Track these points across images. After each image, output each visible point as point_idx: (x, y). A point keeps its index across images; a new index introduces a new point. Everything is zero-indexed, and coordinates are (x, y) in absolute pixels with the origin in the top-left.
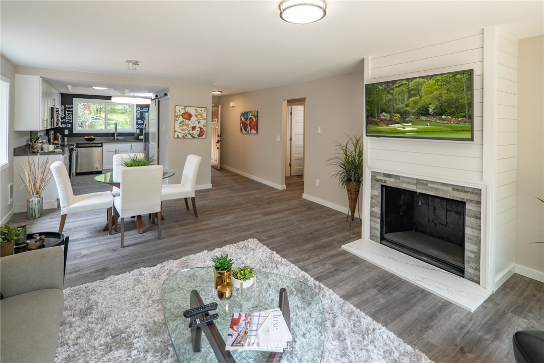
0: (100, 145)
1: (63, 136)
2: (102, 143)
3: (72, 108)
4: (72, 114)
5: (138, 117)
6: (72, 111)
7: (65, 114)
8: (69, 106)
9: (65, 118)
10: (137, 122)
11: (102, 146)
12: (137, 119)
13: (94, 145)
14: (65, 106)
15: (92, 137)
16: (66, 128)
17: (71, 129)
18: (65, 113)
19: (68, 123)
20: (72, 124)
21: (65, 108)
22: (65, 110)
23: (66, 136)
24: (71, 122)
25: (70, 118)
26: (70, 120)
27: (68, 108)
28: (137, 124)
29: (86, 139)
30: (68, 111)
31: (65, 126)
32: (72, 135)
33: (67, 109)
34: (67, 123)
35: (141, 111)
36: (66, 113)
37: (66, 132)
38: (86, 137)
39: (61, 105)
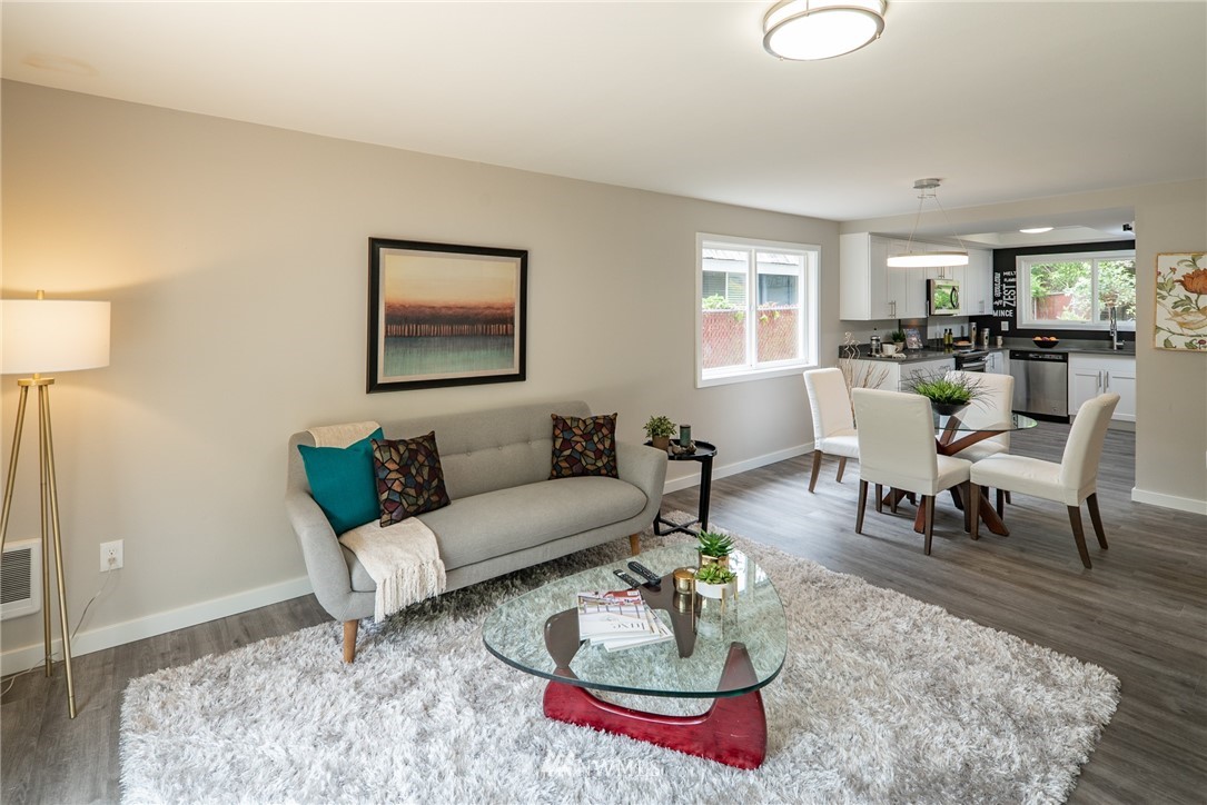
0: (1063, 357)
1: (997, 334)
2: (1068, 354)
3: (1015, 277)
4: (1015, 289)
6: (1014, 283)
7: (1002, 291)
8: (1008, 273)
9: (1001, 298)
11: (1065, 360)
13: (1053, 357)
14: (1002, 275)
15: (1053, 339)
16: (1005, 319)
17: (1013, 321)
18: (1002, 288)
19: (1008, 307)
20: (1014, 309)
21: (1002, 277)
22: (1002, 282)
23: (1003, 333)
24: (1014, 305)
25: (1012, 297)
26: (1012, 302)
27: (1008, 277)
29: (1036, 342)
30: (1007, 284)
31: (1003, 313)
32: (1014, 332)
33: (1005, 280)
34: (1005, 309)
36: (1004, 287)
37: (1005, 326)
38: (1038, 339)
39: (995, 271)
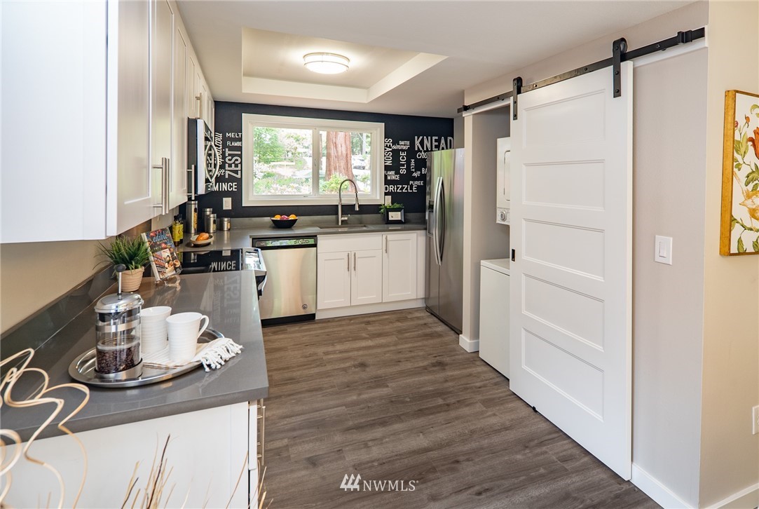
0: (311, 241)
1: (221, 214)
2: (314, 237)
3: (240, 140)
4: (240, 156)
5: (389, 163)
6: (240, 149)
7: (223, 157)
8: (232, 135)
9: (223, 166)
10: (386, 176)
11: (315, 245)
12: (387, 168)
13: (297, 241)
14: (224, 136)
15: (293, 217)
16: (227, 194)
17: (237, 196)
18: (223, 154)
19: (231, 179)
20: (239, 181)
21: (225, 140)
22: (224, 146)
23: (228, 214)
24: (239, 176)
25: (236, 166)
26: (236, 172)
27: (230, 139)
28: (387, 182)
29: (274, 223)
30: (231, 148)
31: (225, 187)
32: (240, 211)
33: (229, 143)
34: (227, 181)
35: (394, 147)
36: (227, 152)
37: (227, 204)
38: (277, 218)
39: (215, 130)
